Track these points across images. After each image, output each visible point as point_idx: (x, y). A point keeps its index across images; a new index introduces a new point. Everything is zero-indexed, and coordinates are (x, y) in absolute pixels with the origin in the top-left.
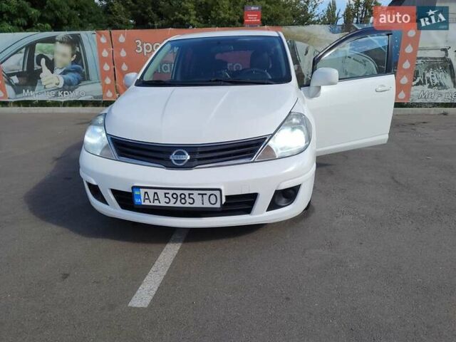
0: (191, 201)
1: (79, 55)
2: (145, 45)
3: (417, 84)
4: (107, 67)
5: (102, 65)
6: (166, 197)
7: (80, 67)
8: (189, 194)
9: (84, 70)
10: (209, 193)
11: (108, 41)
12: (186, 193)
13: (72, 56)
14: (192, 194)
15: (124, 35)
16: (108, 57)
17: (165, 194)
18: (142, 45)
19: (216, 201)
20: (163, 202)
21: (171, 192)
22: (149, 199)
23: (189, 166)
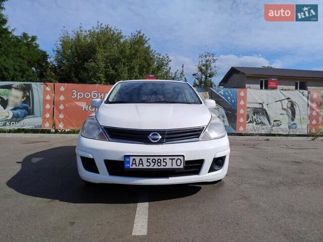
0: (165, 164)
1: (28, 98)
2: (79, 93)
3: (249, 123)
4: (48, 106)
5: (44, 104)
6: (148, 162)
7: (28, 105)
8: (164, 159)
9: (31, 108)
10: (176, 158)
11: (51, 89)
12: (162, 158)
13: (23, 98)
14: (166, 159)
15: (64, 87)
16: (50, 100)
17: (148, 159)
18: (77, 94)
19: (181, 164)
20: (145, 166)
21: (152, 158)
22: (135, 164)
23: (160, 142)
